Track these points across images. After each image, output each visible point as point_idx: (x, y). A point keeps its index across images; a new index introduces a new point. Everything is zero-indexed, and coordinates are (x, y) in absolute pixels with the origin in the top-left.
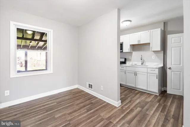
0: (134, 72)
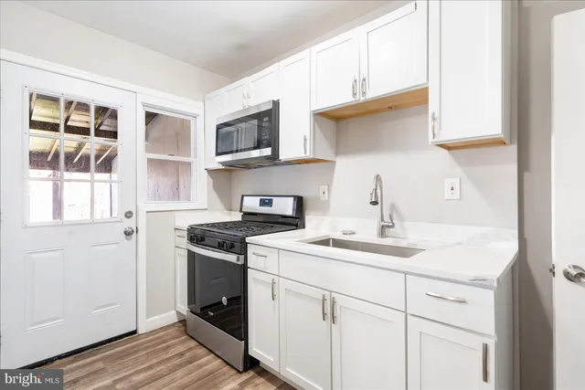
0: (318, 294)
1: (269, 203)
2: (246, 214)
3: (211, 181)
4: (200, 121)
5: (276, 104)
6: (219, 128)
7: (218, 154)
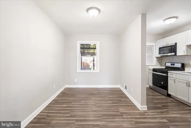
0: (186, 82)
1: (174, 65)
2: (166, 67)
3: (157, 59)
4: (154, 47)
5: (176, 44)
6: (160, 48)
7: (159, 54)
